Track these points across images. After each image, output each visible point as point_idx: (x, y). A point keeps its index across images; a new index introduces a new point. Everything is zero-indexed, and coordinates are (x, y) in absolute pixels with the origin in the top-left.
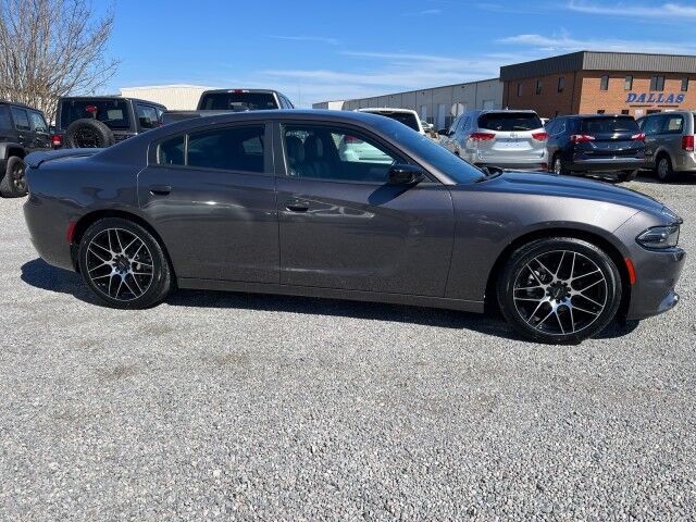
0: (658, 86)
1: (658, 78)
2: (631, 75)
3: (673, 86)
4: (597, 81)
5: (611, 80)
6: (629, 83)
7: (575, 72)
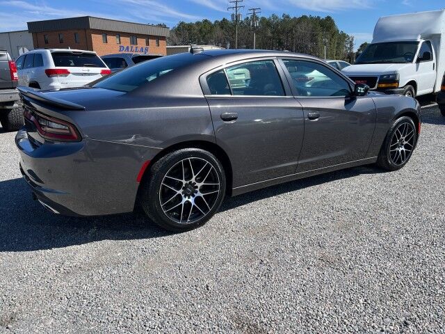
0: (134, 42)
1: (134, 37)
2: (119, 34)
3: (141, 42)
4: (100, 37)
5: (108, 37)
6: (118, 39)
7: (85, 30)
